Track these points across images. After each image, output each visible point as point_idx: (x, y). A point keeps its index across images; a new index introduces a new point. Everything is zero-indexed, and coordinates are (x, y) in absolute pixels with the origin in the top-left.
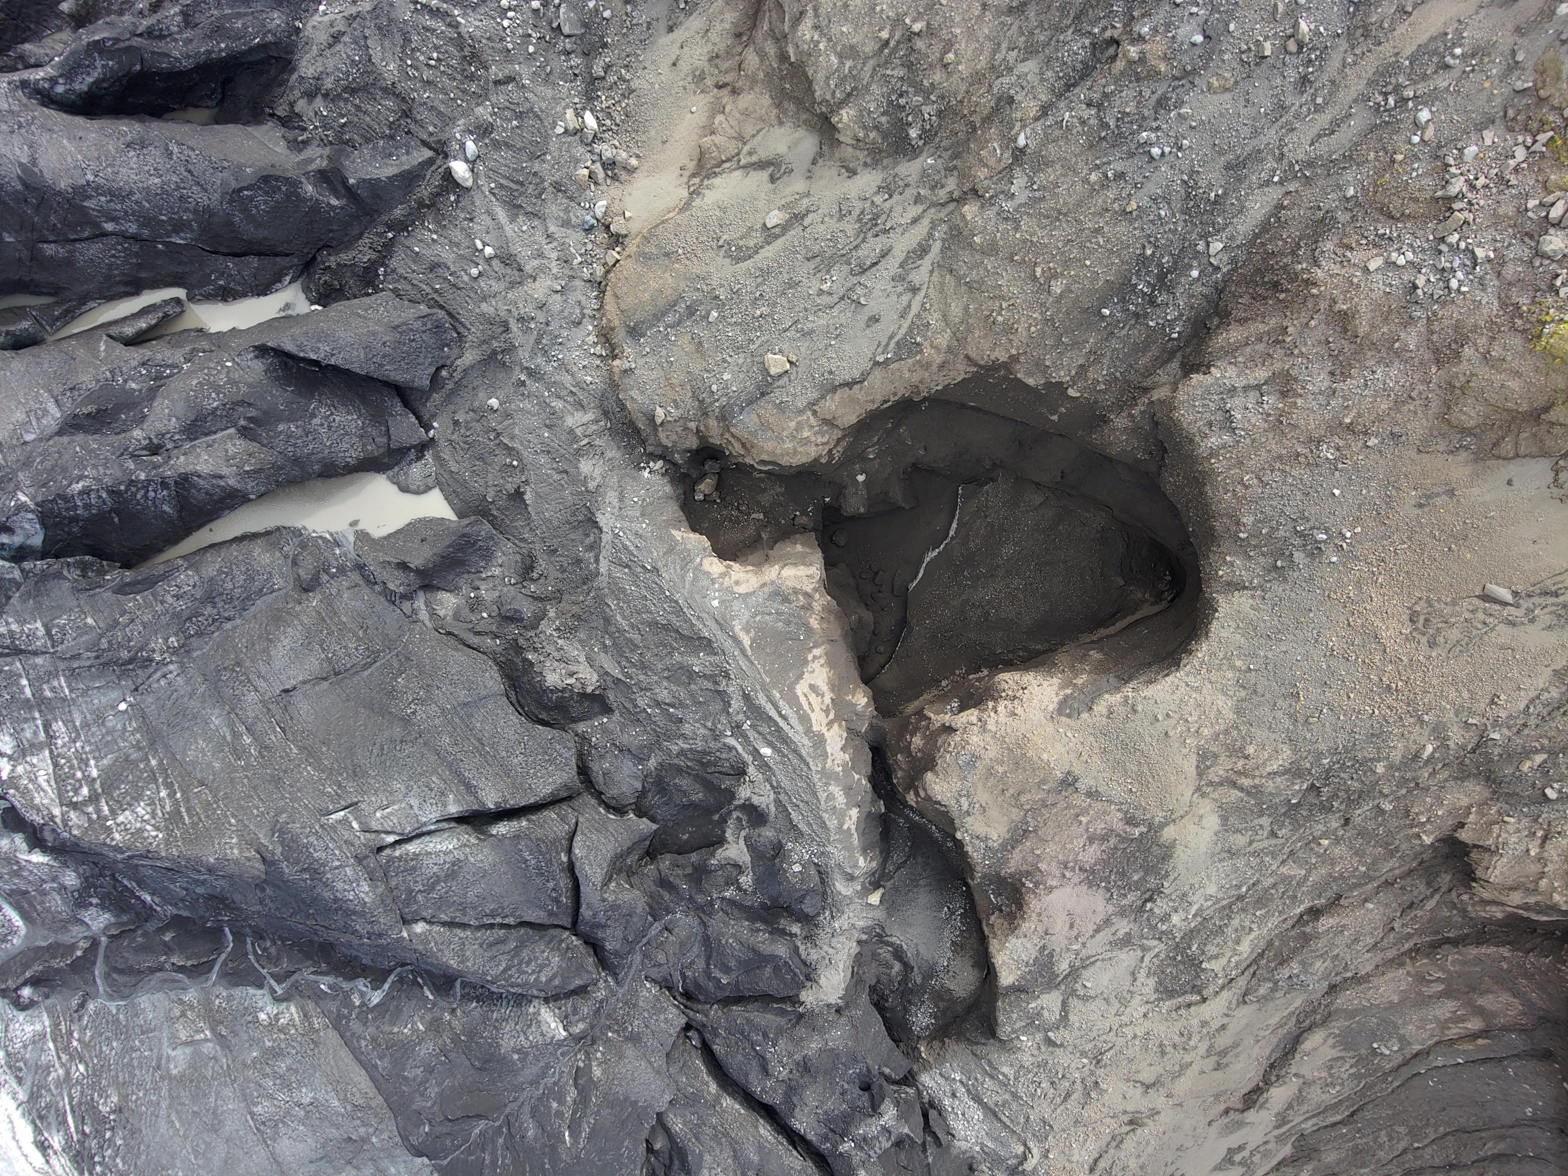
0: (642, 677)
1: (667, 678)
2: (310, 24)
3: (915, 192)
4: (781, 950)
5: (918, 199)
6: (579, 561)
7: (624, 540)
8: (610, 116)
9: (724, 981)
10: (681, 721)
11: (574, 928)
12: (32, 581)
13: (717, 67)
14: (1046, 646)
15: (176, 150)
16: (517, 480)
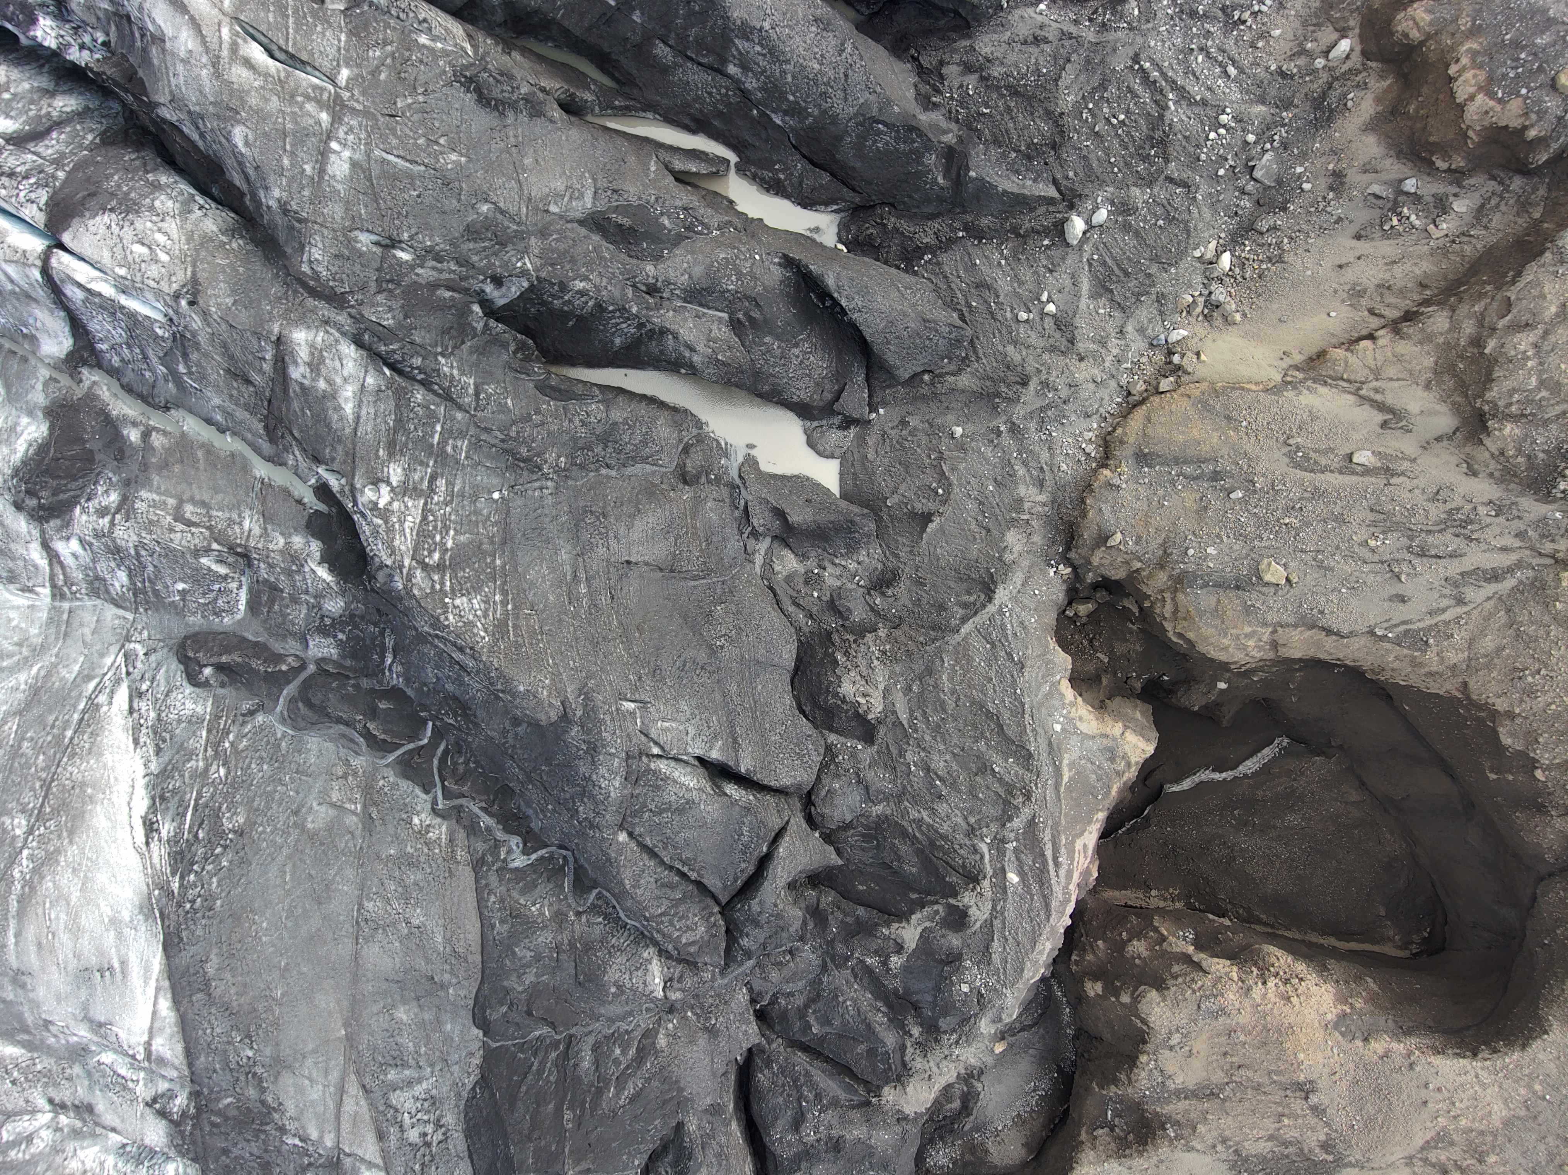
0: (927, 737)
1: (954, 755)
2: (1017, 13)
3: (1523, 528)
4: (890, 1039)
5: (1518, 535)
6: (942, 607)
7: (1007, 621)
8: (1243, 267)
9: (814, 1031)
10: (940, 797)
11: (726, 909)
12: (486, 338)
13: (1382, 295)
14: (1271, 920)
15: (849, 50)
16: (932, 506)
